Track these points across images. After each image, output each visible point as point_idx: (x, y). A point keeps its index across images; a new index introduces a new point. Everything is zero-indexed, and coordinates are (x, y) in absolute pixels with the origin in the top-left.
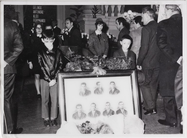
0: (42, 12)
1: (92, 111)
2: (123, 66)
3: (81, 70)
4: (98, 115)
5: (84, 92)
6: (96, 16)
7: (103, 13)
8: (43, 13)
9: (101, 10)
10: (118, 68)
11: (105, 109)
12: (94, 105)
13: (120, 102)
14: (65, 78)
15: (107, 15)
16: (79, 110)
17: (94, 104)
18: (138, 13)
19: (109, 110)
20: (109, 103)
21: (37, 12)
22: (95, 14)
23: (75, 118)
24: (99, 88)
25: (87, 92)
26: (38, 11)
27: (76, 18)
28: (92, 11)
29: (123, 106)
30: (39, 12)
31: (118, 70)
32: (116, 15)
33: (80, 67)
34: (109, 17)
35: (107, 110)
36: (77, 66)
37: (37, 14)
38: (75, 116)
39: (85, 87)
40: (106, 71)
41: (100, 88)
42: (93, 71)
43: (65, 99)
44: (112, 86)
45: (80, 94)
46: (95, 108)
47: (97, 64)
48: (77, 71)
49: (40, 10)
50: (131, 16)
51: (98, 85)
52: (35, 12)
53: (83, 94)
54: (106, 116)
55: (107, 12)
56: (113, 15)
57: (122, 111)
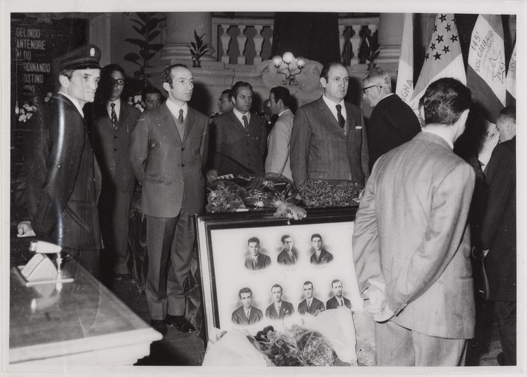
0: (40, 45)
1: (273, 304)
2: (338, 199)
3: (247, 210)
4: (287, 312)
5: (256, 258)
6: (199, 62)
7: (215, 54)
8: (44, 47)
9: (212, 48)
10: (328, 203)
11: (303, 297)
12: (278, 289)
13: (335, 281)
14: (212, 229)
15: (225, 59)
16: (245, 302)
17: (277, 286)
18: (309, 59)
19: (311, 300)
20: (310, 284)
21: (28, 44)
22: (198, 59)
23: (238, 322)
24: (288, 250)
25: (262, 261)
26: (30, 42)
27: (143, 65)
28: (191, 51)
29: (340, 289)
30: (32, 44)
31: (328, 208)
32: (249, 62)
33: (241, 201)
34: (232, 66)
35: (307, 300)
36: (234, 199)
37: (27, 50)
38: (238, 316)
39: (256, 248)
40: (306, 210)
41: (291, 249)
42: (275, 212)
43: (214, 277)
44: (316, 245)
45: (246, 265)
46: (281, 295)
47: (284, 194)
48: (239, 210)
49: (36, 39)
50: (290, 67)
51: (286, 244)
52: (22, 44)
53: (254, 264)
54: (306, 313)
55: (225, 52)
56: (241, 60)
57: (339, 300)
